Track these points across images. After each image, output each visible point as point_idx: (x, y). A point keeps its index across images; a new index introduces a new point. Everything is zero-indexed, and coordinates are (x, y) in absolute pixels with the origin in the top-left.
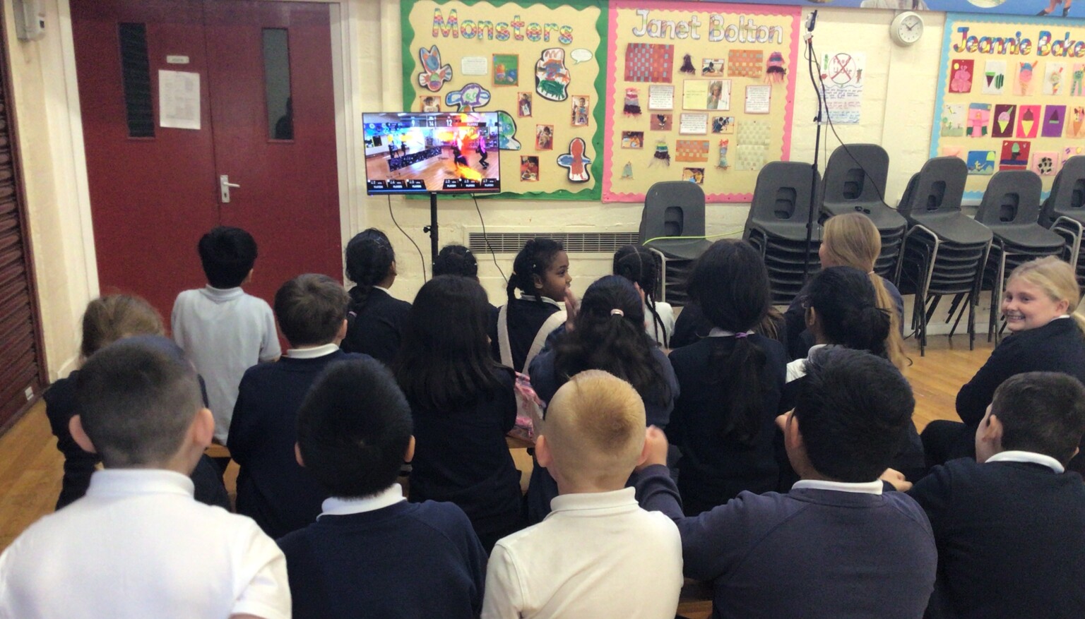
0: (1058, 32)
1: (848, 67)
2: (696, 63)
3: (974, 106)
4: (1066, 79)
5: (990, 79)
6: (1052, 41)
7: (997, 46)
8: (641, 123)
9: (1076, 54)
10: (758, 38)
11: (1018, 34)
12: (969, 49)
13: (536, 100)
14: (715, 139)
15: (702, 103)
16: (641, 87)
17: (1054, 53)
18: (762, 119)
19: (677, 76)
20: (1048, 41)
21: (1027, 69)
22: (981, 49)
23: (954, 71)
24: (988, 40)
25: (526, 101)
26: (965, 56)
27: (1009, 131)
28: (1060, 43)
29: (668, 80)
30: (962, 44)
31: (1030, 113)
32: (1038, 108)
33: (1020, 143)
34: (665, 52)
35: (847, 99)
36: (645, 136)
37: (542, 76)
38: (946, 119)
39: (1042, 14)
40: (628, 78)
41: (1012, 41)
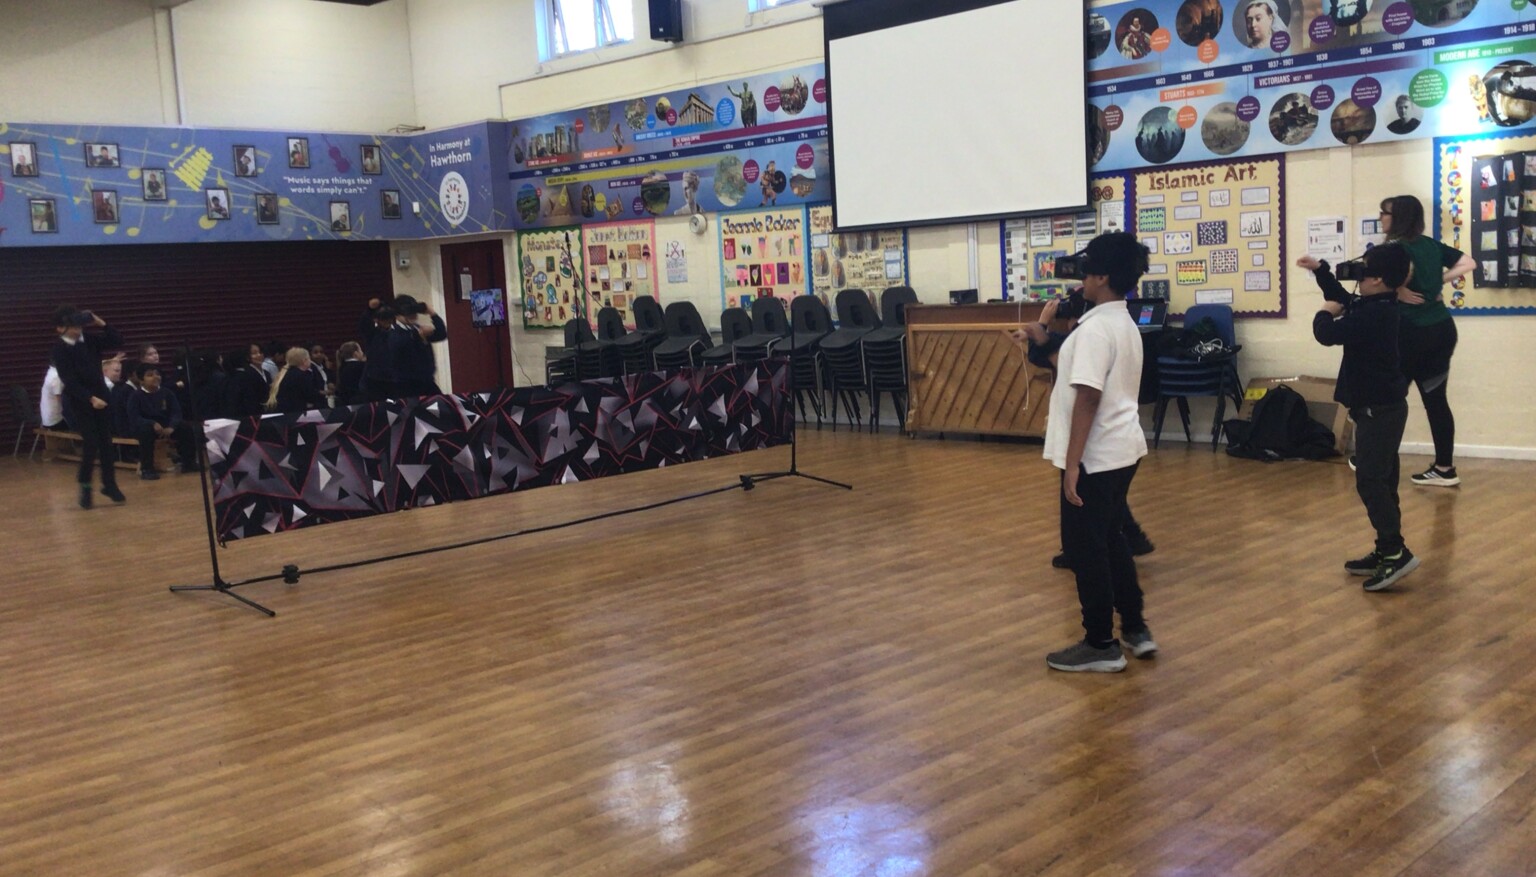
0: (776, 215)
1: (679, 249)
2: (616, 255)
3: (739, 267)
4: (785, 245)
5: (744, 249)
6: (774, 220)
7: (745, 229)
8: (598, 287)
9: (788, 228)
10: (638, 237)
11: (755, 220)
12: (731, 232)
13: (562, 278)
14: (627, 293)
15: (620, 275)
16: (596, 268)
17: (776, 228)
18: (644, 281)
19: (609, 261)
20: (771, 221)
21: (762, 240)
22: (737, 232)
23: (725, 246)
24: (740, 225)
25: (558, 279)
26: (729, 236)
27: (759, 282)
28: (778, 222)
29: (606, 263)
30: (727, 229)
31: (768, 268)
32: (773, 265)
33: (767, 289)
34: (603, 248)
35: (680, 267)
36: (601, 294)
37: (562, 266)
38: (726, 277)
39: (762, 205)
40: (592, 264)
41: (752, 224)
